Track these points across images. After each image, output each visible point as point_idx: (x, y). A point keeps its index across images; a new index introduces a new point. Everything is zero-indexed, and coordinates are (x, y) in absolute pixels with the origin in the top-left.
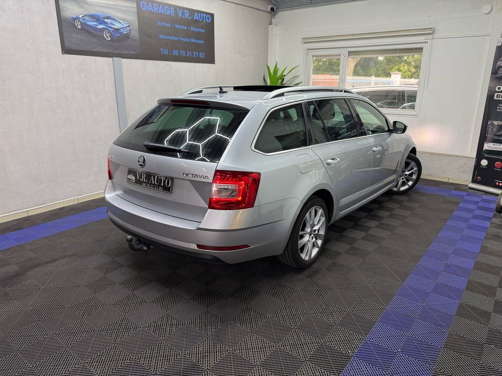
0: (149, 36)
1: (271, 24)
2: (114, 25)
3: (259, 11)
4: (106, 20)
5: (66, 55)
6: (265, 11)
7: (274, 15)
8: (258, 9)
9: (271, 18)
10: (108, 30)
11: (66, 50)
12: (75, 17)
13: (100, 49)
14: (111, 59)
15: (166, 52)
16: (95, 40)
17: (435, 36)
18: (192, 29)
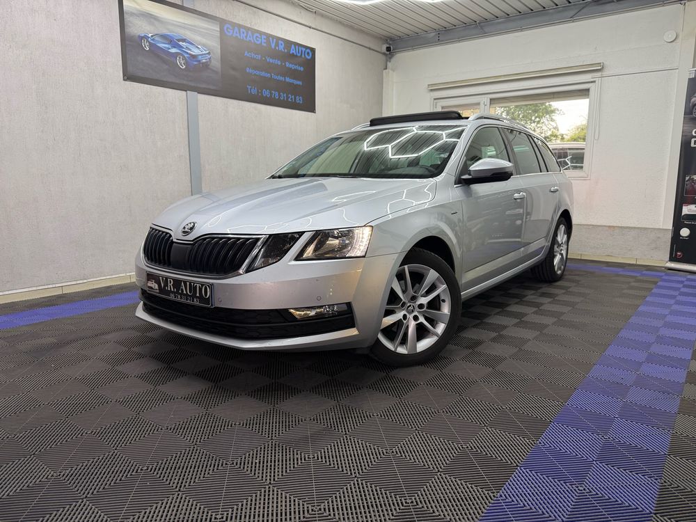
0: (234, 69)
1: (386, 69)
2: (190, 50)
3: (371, 51)
4: (181, 43)
5: (128, 83)
6: (379, 52)
7: (390, 58)
8: (370, 48)
9: (387, 61)
10: (184, 57)
11: (128, 77)
12: (143, 35)
13: (171, 79)
14: (184, 93)
15: (254, 91)
16: (166, 67)
17: (605, 73)
18: (288, 64)
